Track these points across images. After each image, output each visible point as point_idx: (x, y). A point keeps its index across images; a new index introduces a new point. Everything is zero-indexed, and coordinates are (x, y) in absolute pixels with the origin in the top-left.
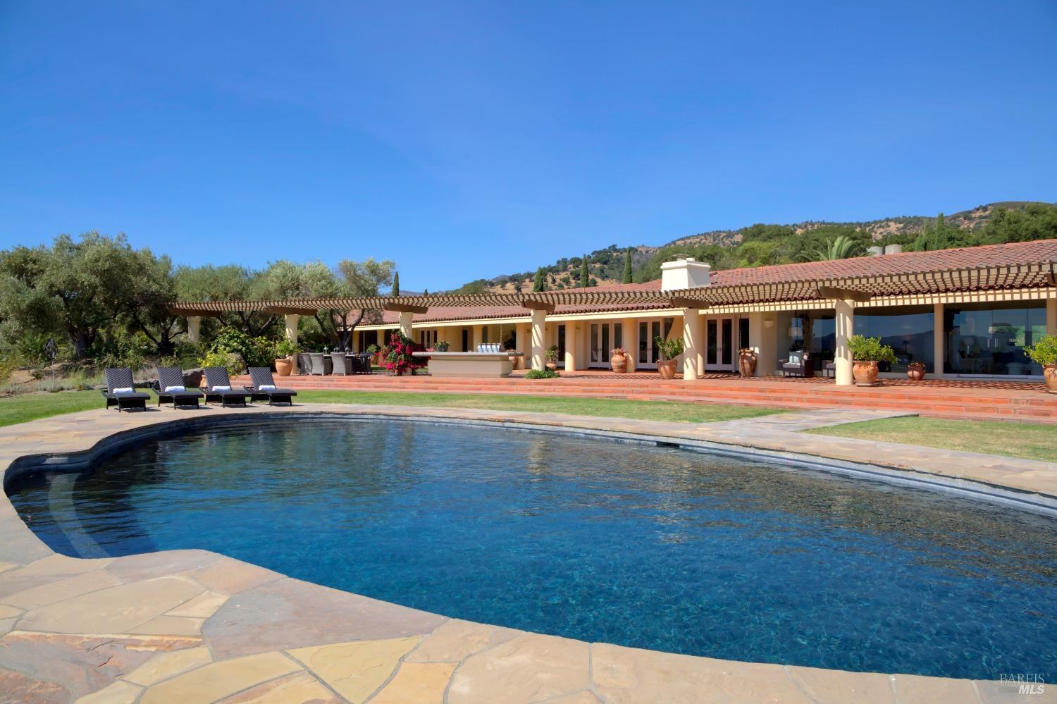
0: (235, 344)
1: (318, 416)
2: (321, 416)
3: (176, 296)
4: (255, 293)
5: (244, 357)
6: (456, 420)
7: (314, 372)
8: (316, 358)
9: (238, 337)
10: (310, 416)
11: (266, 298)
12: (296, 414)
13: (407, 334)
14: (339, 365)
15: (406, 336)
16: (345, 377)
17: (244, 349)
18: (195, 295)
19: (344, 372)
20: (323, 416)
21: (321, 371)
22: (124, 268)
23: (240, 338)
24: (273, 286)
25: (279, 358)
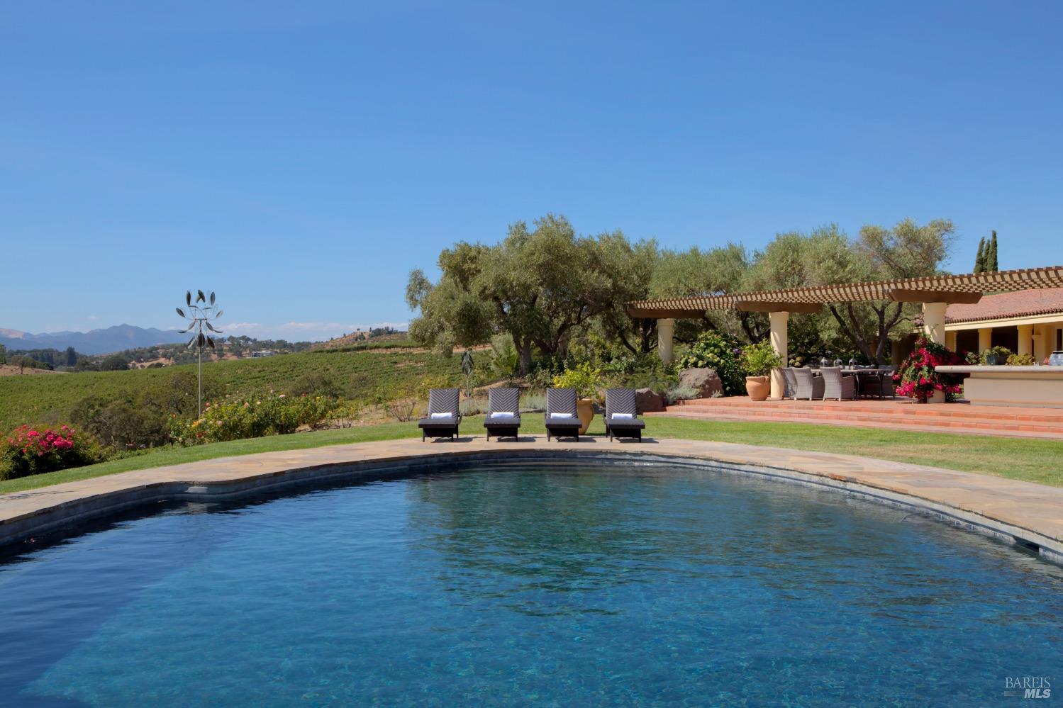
0: (711, 354)
1: (638, 458)
2: (641, 458)
3: (646, 291)
4: (747, 282)
5: (720, 372)
6: (793, 475)
7: (799, 395)
8: (802, 374)
9: (716, 346)
10: (628, 457)
11: (760, 288)
12: (611, 453)
13: (934, 336)
14: (833, 387)
15: (932, 340)
16: (840, 404)
17: (722, 361)
18: (668, 290)
19: (839, 396)
20: (645, 457)
21: (808, 392)
22: (568, 259)
23: (720, 347)
24: (767, 272)
25: (751, 374)
